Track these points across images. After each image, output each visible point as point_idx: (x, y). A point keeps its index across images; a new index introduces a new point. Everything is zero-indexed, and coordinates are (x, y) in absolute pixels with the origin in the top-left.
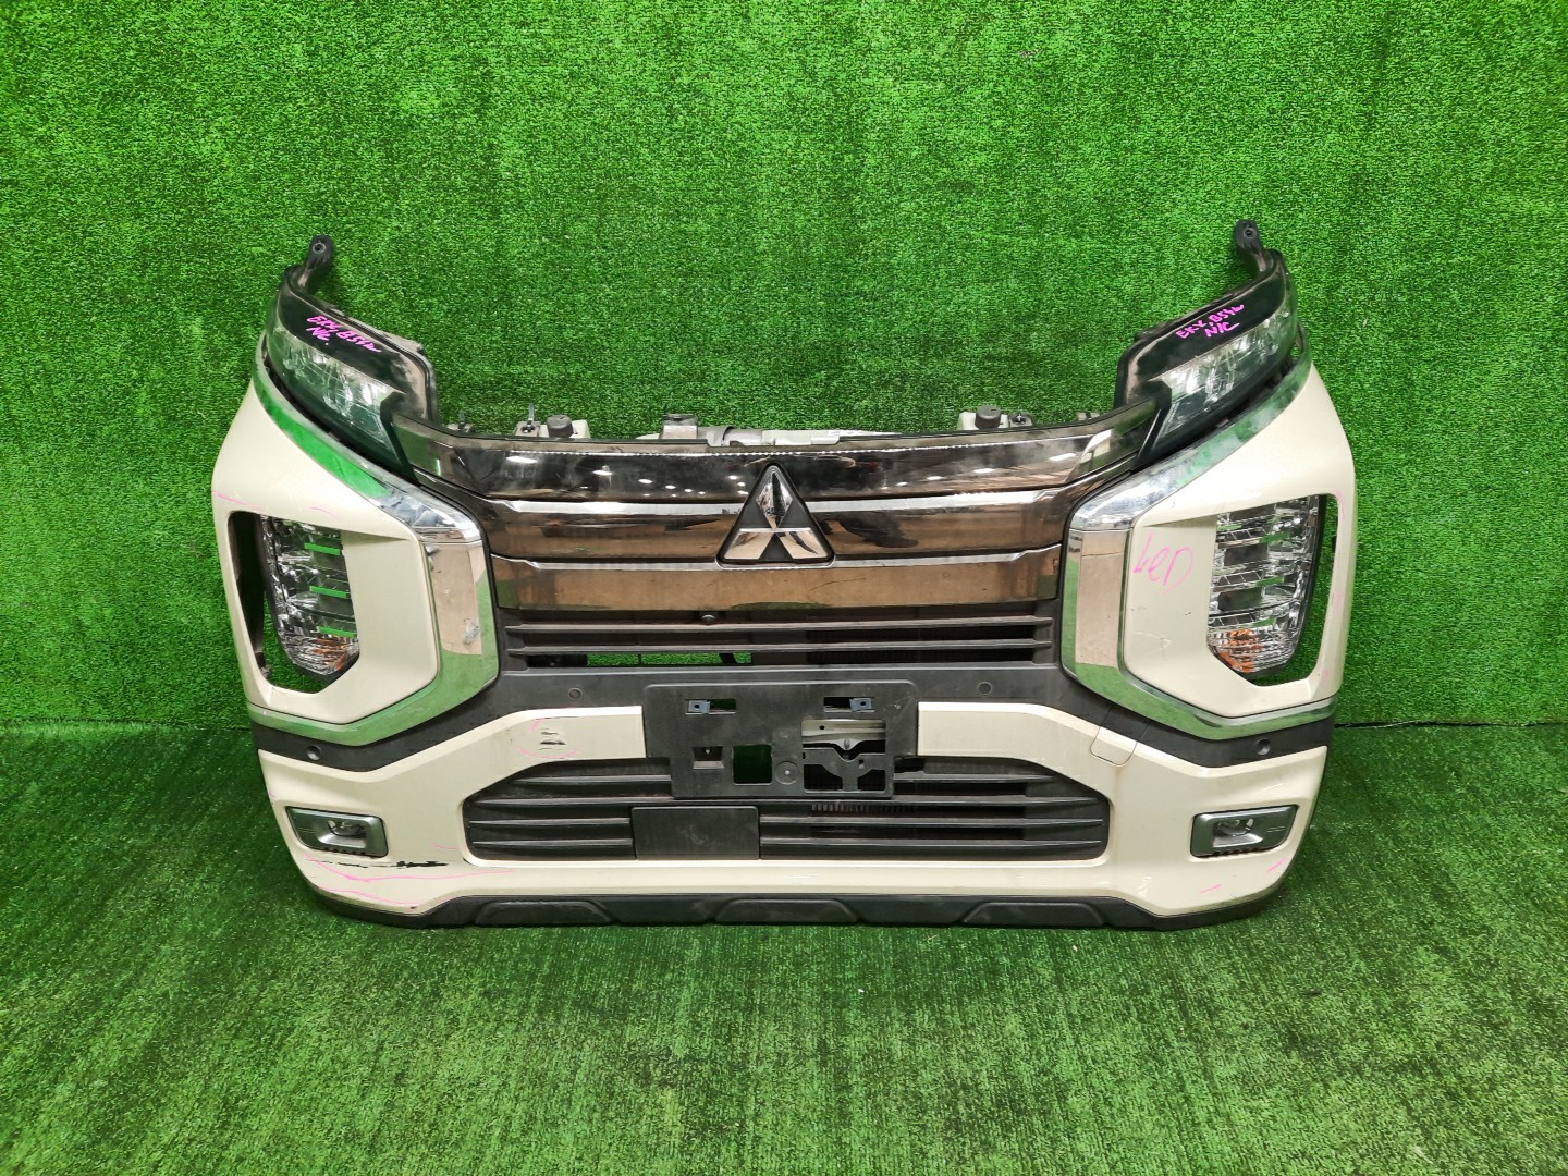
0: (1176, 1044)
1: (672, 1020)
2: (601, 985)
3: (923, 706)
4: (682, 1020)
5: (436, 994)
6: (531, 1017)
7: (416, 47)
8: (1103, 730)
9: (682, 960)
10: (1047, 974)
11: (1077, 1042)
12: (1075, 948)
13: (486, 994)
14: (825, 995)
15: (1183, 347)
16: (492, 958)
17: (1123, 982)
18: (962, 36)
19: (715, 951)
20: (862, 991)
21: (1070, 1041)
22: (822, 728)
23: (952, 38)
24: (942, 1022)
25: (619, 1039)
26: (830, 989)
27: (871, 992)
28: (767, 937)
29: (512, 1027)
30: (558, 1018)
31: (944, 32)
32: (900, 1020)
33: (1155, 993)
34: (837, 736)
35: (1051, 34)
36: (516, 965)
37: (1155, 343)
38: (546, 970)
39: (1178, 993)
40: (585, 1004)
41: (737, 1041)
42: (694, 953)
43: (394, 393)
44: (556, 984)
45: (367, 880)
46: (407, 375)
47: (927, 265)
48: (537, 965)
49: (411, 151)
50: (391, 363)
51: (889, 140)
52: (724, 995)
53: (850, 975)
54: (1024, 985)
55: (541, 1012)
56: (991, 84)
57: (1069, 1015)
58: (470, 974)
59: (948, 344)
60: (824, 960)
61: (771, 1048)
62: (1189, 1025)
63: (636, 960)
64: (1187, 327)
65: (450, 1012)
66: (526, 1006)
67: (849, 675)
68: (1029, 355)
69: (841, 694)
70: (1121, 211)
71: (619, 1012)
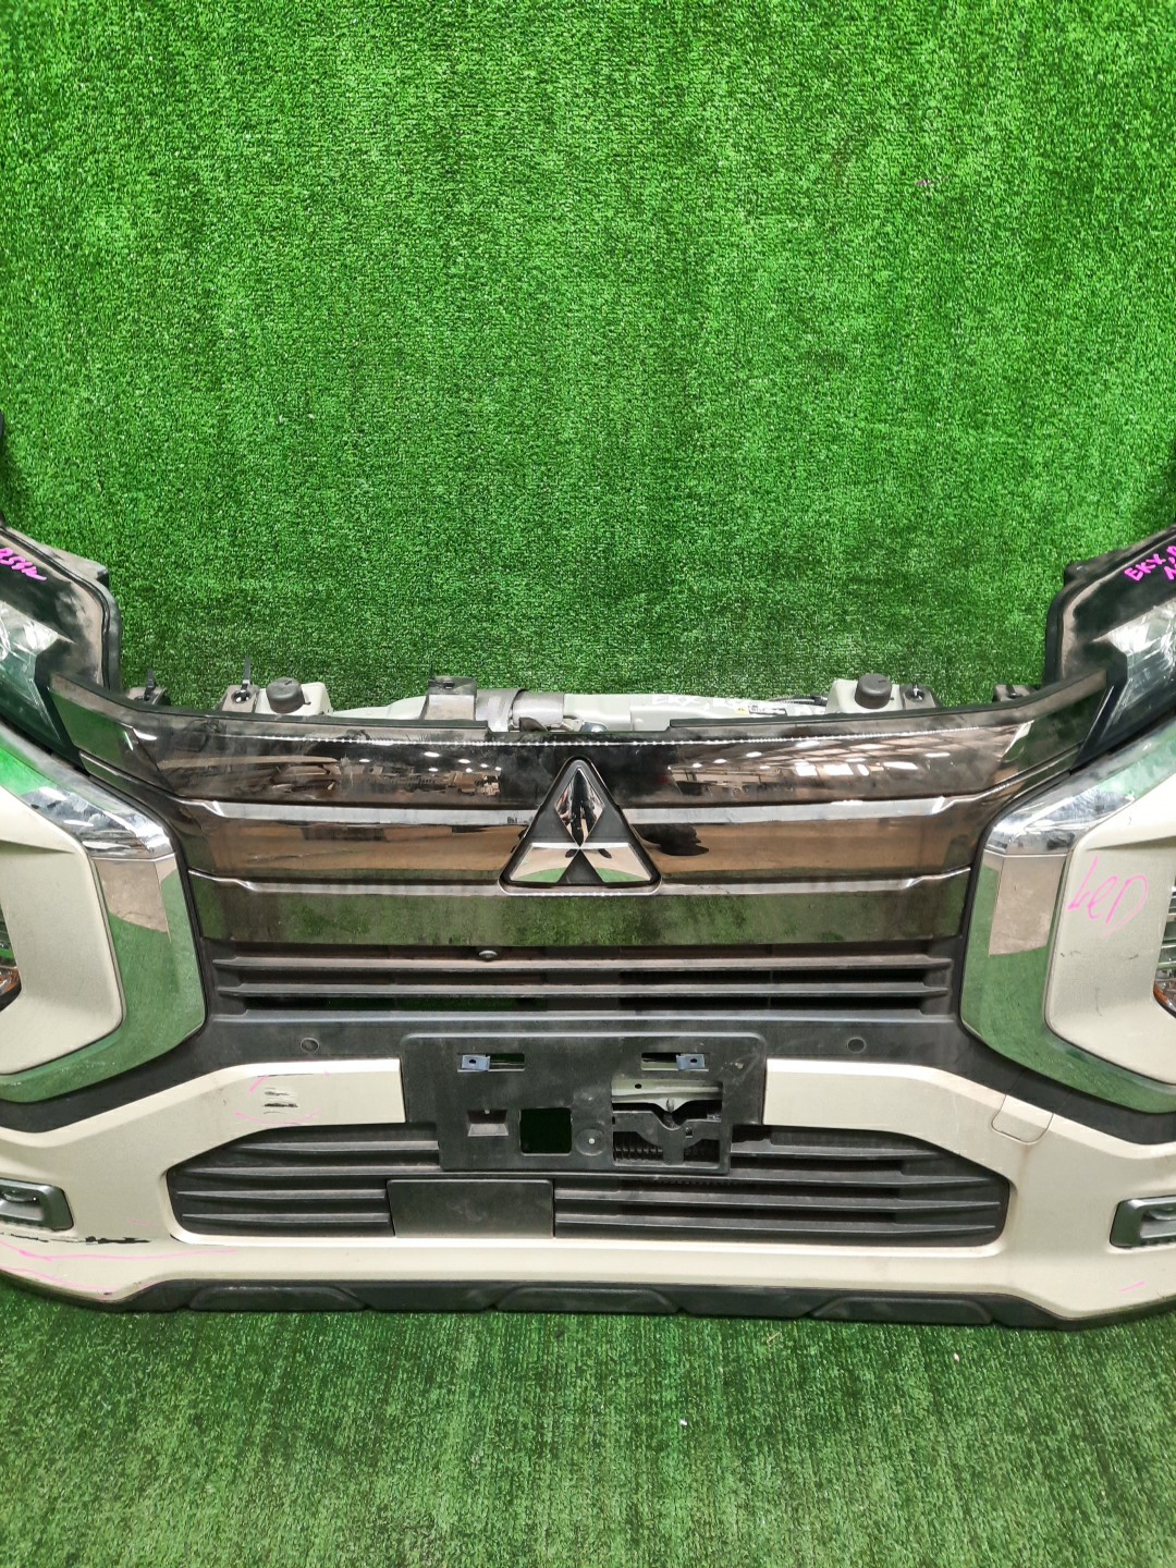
0: (1097, 1519)
1: (436, 1467)
2: (345, 1408)
3: (775, 1066)
4: (450, 1467)
5: (132, 1420)
6: (253, 1458)
7: (101, 156)
8: (1010, 1100)
9: (453, 1368)
10: (923, 1397)
11: (967, 1512)
12: (956, 1357)
13: (196, 1420)
14: (637, 1429)
15: (1136, 592)
16: (208, 1361)
17: (1021, 1413)
18: (841, 156)
19: (495, 1354)
20: (683, 1422)
21: (957, 1512)
22: (638, 1086)
23: (826, 157)
24: (790, 1477)
25: (366, 1497)
26: (643, 1419)
27: (696, 1424)
28: (562, 1333)
29: (227, 1474)
30: (288, 1457)
31: (817, 148)
32: (733, 1472)
33: (1064, 1430)
34: (658, 1096)
35: (960, 155)
36: (238, 1375)
37: (1096, 584)
38: (276, 1384)
39: (1093, 1434)
40: (323, 1441)
41: (521, 1504)
42: (467, 1359)
43: (58, 642)
44: (289, 1403)
45: (47, 1258)
46: (80, 614)
47: (781, 461)
48: (266, 1373)
49: (101, 299)
50: (58, 599)
51: (739, 295)
52: (506, 1427)
53: (669, 1395)
54: (895, 1416)
55: (265, 1451)
56: (877, 222)
57: (955, 1466)
58: (178, 1388)
59: (806, 562)
60: (635, 1369)
61: (565, 1516)
62: (1112, 1487)
63: (392, 1369)
64: (1139, 562)
65: (148, 1450)
66: (248, 1441)
67: (676, 1025)
68: (905, 577)
69: (664, 1048)
70: (1037, 395)
71: (366, 1454)
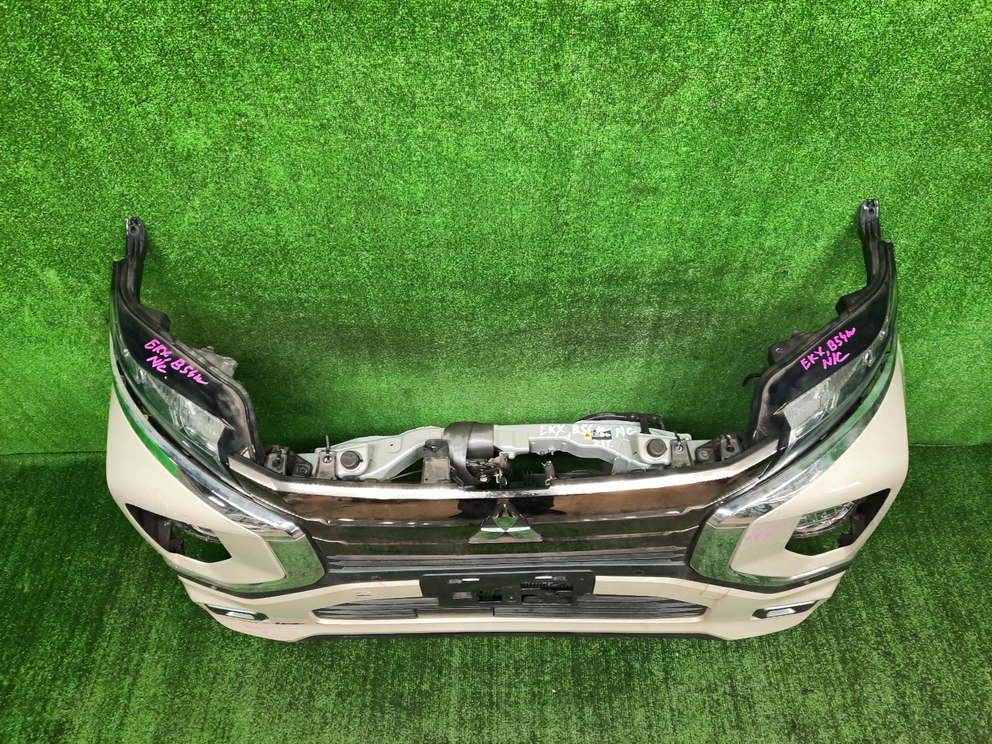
0: (728, 732)
1: (447, 715)
2: (404, 687)
3: (598, 578)
4: (453, 716)
5: (311, 696)
6: (368, 713)
8: (711, 586)
9: (450, 666)
10: (661, 675)
11: (675, 730)
12: (677, 654)
13: (339, 695)
14: (534, 695)
16: (339, 665)
17: (703, 682)
18: (661, 94)
19: (469, 659)
20: (554, 691)
21: (671, 730)
23: (651, 95)
24: (599, 716)
25: (419, 730)
26: (536, 689)
27: (559, 691)
28: (498, 646)
29: (358, 720)
30: (382, 712)
31: (646, 90)
32: (576, 715)
33: (721, 690)
35: (738, 89)
36: (354, 672)
38: (372, 676)
39: (734, 693)
40: (397, 702)
41: (486, 731)
42: (456, 661)
44: (380, 685)
45: (258, 628)
48: (367, 671)
52: (476, 695)
53: (547, 678)
54: (647, 685)
55: (372, 709)
56: (681, 125)
57: (671, 709)
58: (328, 679)
60: (532, 665)
61: (504, 736)
62: (738, 716)
63: (423, 667)
64: (809, 354)
65: (321, 710)
66: (365, 705)
67: (552, 568)
68: (685, 281)
71: (416, 710)
